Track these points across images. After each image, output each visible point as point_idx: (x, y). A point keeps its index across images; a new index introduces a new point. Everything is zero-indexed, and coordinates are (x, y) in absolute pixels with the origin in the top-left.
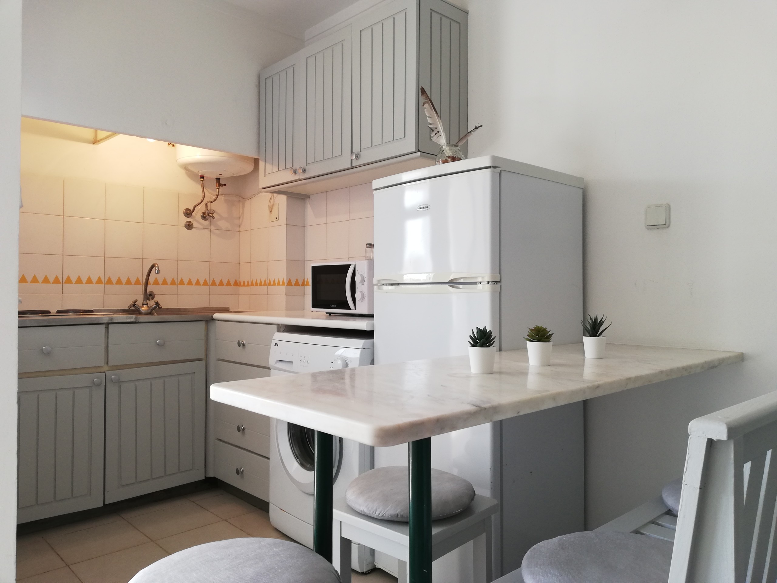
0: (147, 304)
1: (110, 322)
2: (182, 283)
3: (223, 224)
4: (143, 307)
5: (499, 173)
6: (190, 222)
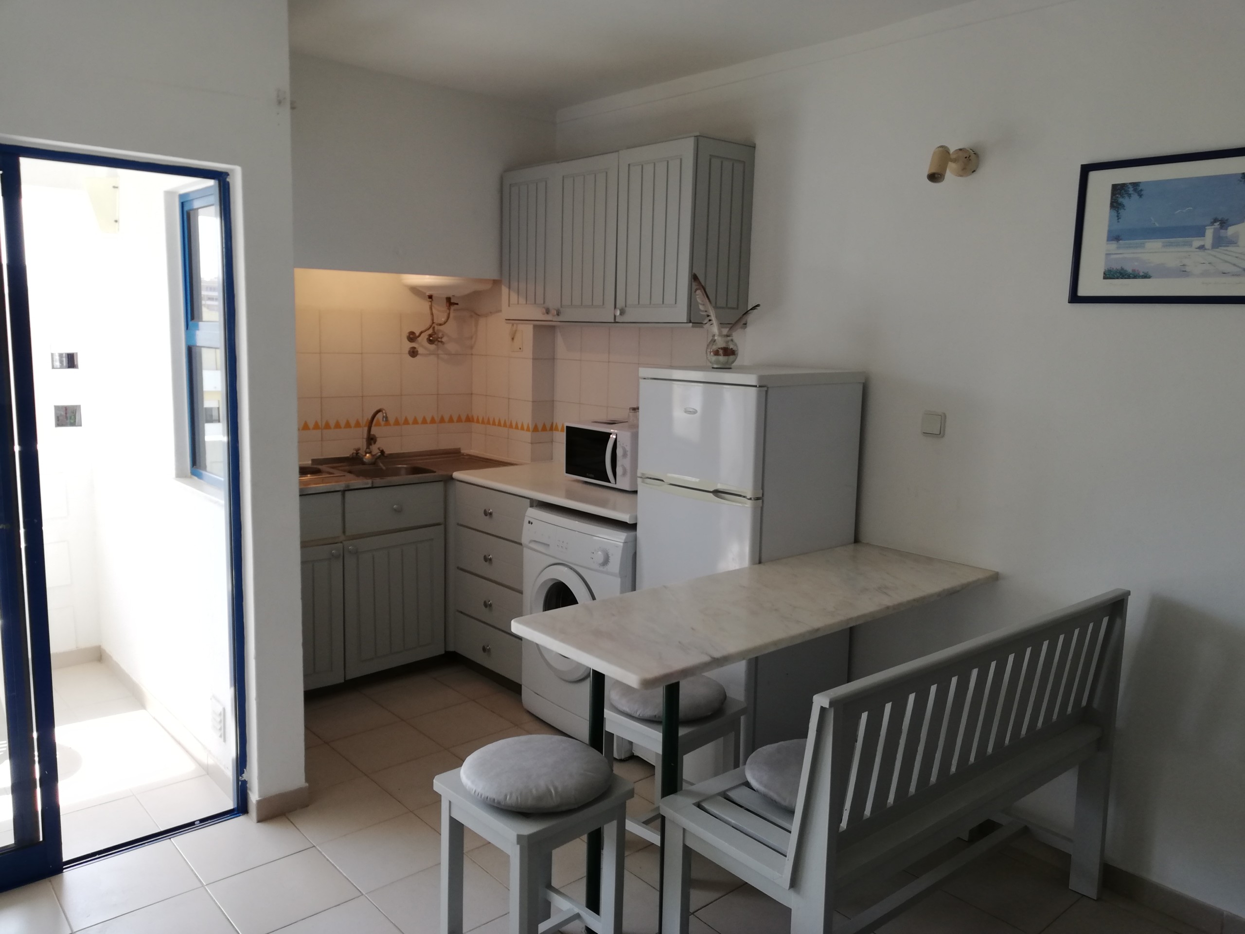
0: (370, 453)
1: (346, 489)
2: (406, 422)
3: (451, 347)
4: (366, 455)
5: (767, 392)
6: (415, 348)
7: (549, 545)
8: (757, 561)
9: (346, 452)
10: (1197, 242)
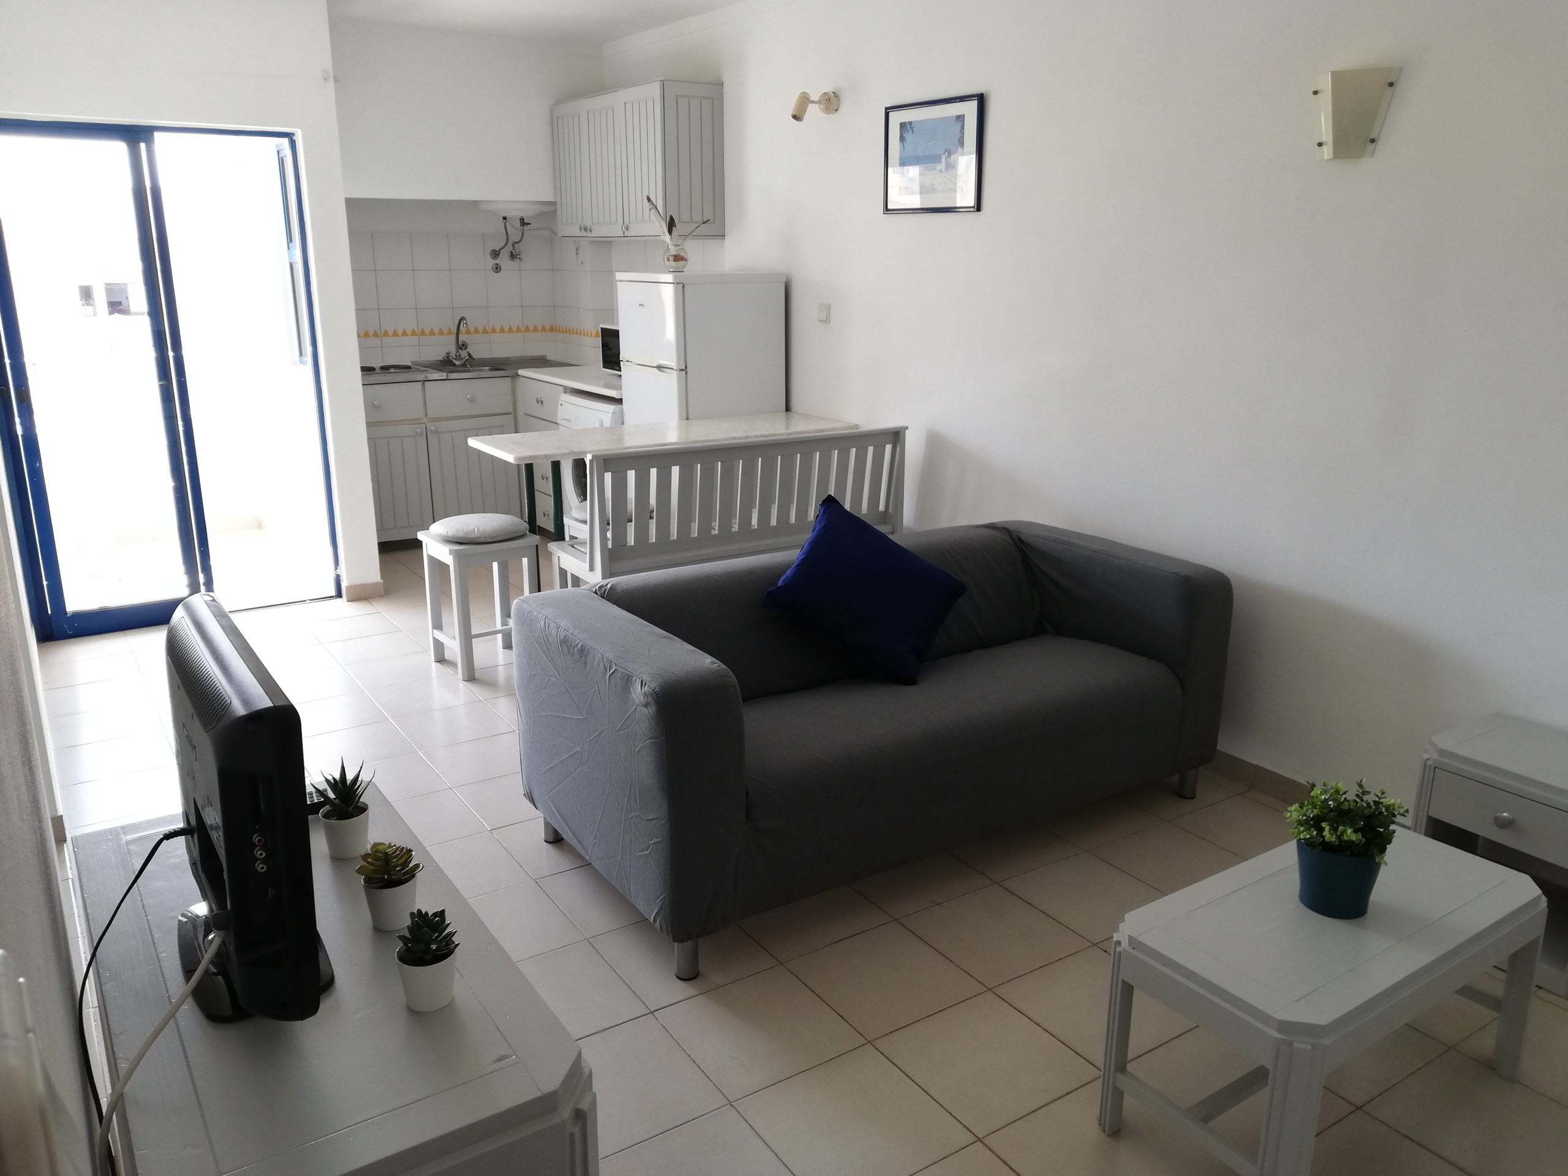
0: (460, 356)
1: (425, 380)
2: (494, 331)
3: (529, 263)
5: (683, 287)
6: (498, 264)
7: (570, 421)
8: (685, 416)
9: (440, 356)
10: (939, 167)
